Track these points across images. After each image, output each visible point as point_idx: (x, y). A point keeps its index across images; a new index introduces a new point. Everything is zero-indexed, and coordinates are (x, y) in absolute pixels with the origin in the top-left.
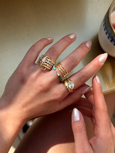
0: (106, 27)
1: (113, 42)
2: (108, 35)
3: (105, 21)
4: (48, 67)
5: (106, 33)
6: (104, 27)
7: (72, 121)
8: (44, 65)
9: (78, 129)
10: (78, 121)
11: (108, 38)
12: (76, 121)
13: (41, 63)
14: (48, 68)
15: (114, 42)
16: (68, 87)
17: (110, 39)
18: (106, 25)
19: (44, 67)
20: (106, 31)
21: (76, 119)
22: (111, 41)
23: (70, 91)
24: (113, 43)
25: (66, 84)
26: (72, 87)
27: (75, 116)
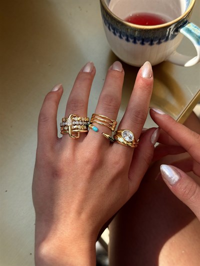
0: (114, 29)
1: (137, 41)
2: (124, 38)
3: (107, 21)
4: (81, 129)
5: (120, 37)
6: (112, 30)
7: (170, 187)
8: (75, 129)
9: (187, 192)
10: (179, 180)
11: (127, 40)
12: (177, 183)
13: (68, 130)
14: (82, 131)
15: (139, 40)
16: (126, 143)
17: (131, 40)
18: (112, 25)
19: (76, 133)
20: (118, 34)
21: (174, 180)
22: (135, 42)
23: (133, 146)
24: (139, 42)
25: (121, 139)
26: (130, 138)
27: (170, 176)
